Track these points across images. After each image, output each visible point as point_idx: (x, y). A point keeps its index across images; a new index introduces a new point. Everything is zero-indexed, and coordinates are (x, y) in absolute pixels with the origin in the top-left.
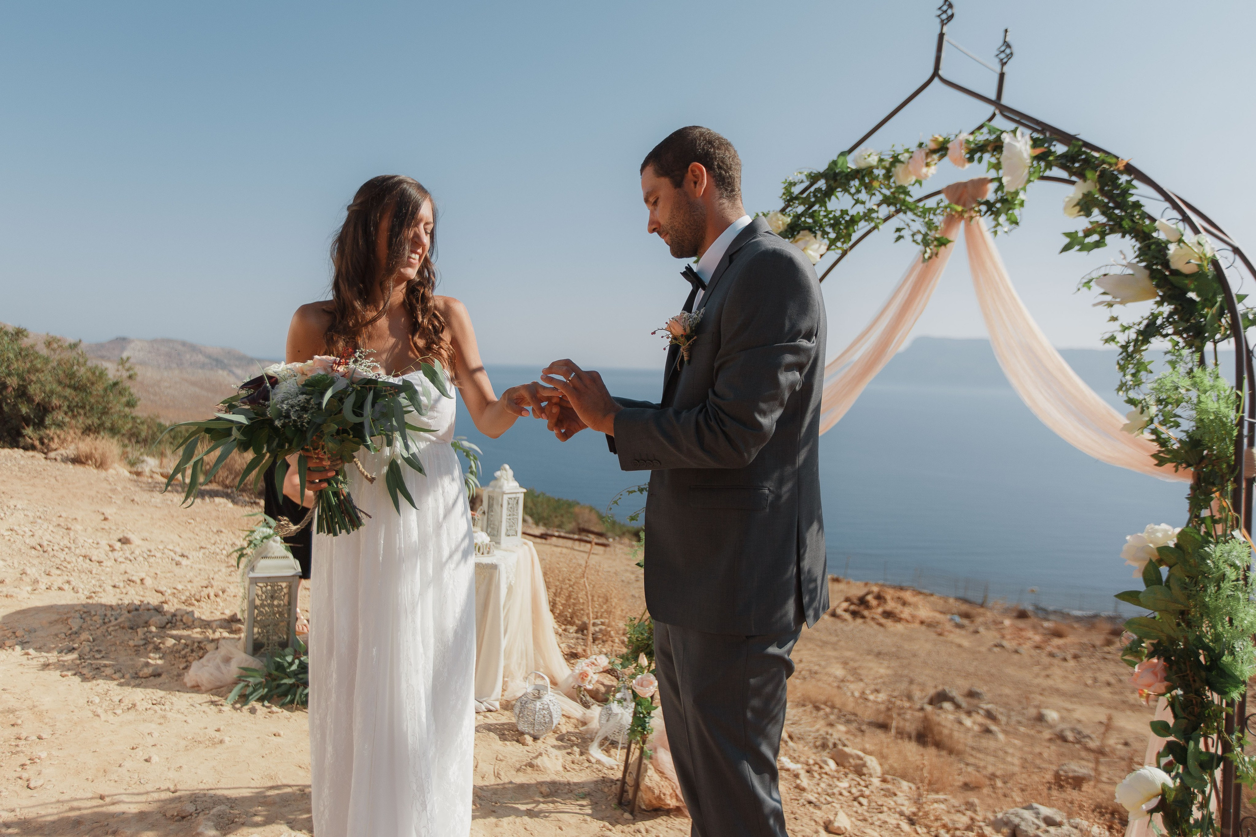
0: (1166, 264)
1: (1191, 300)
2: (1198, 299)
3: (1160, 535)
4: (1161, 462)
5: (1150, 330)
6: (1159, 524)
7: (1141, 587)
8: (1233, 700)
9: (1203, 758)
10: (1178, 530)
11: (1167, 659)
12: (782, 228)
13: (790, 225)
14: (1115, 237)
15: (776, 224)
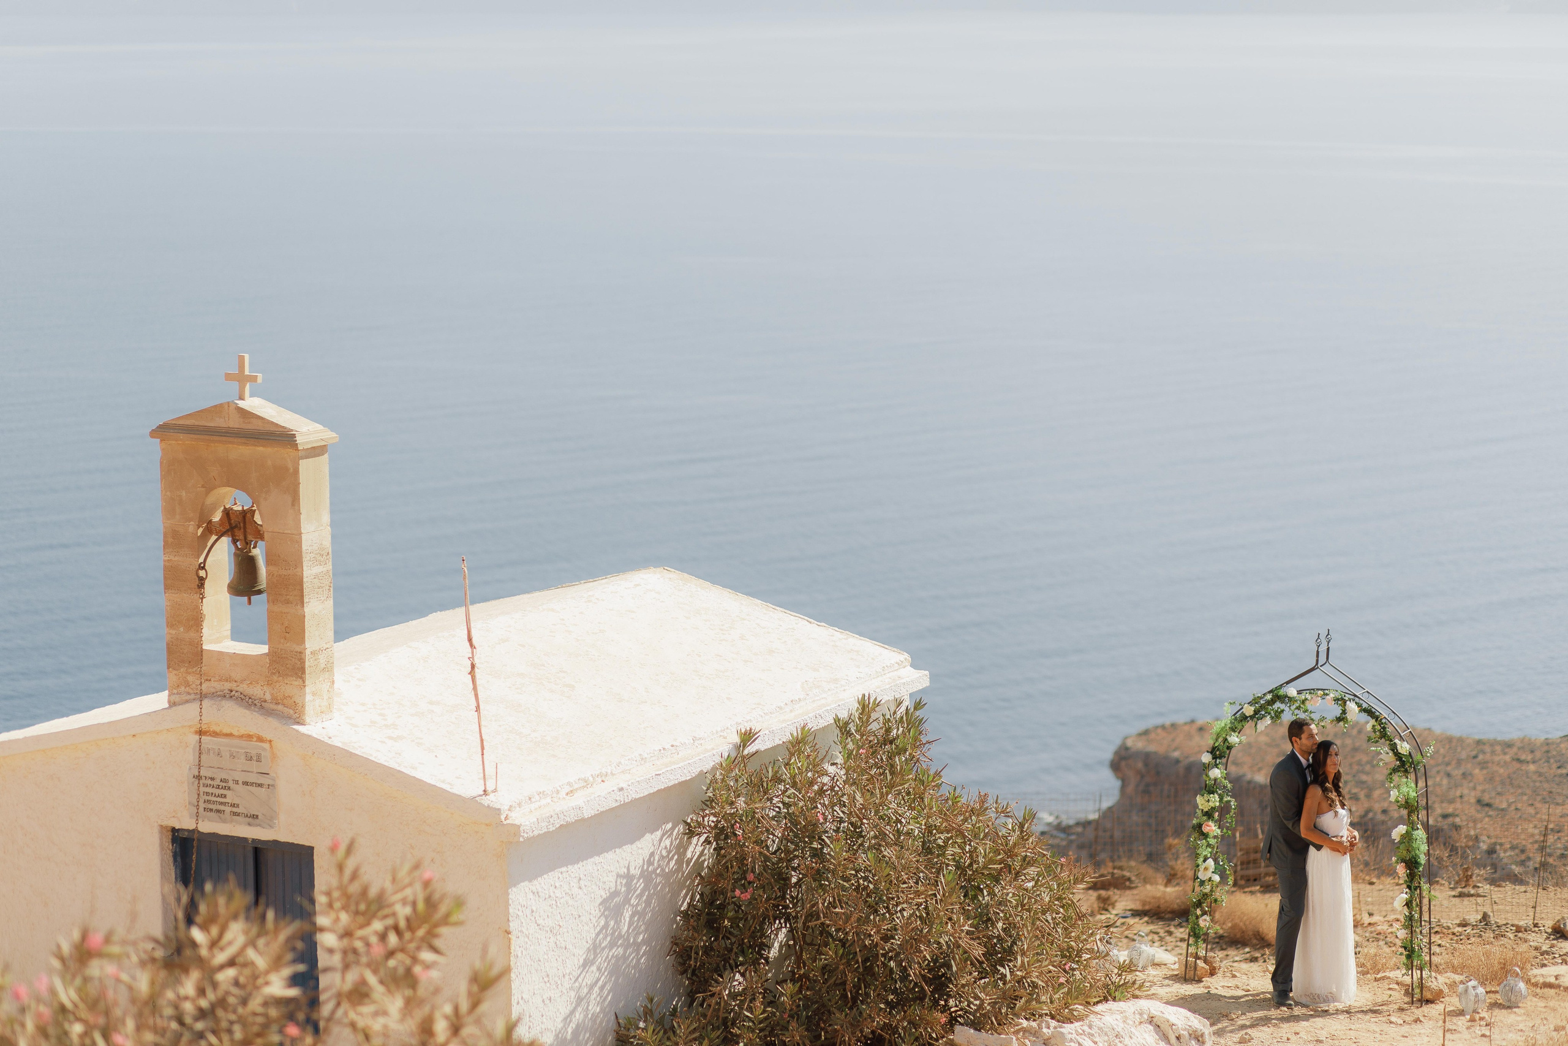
0: (1397, 751)
2: (1405, 760)
11: (1405, 863)
12: (1252, 713)
13: (1254, 711)
14: (1383, 740)
15: (1249, 710)
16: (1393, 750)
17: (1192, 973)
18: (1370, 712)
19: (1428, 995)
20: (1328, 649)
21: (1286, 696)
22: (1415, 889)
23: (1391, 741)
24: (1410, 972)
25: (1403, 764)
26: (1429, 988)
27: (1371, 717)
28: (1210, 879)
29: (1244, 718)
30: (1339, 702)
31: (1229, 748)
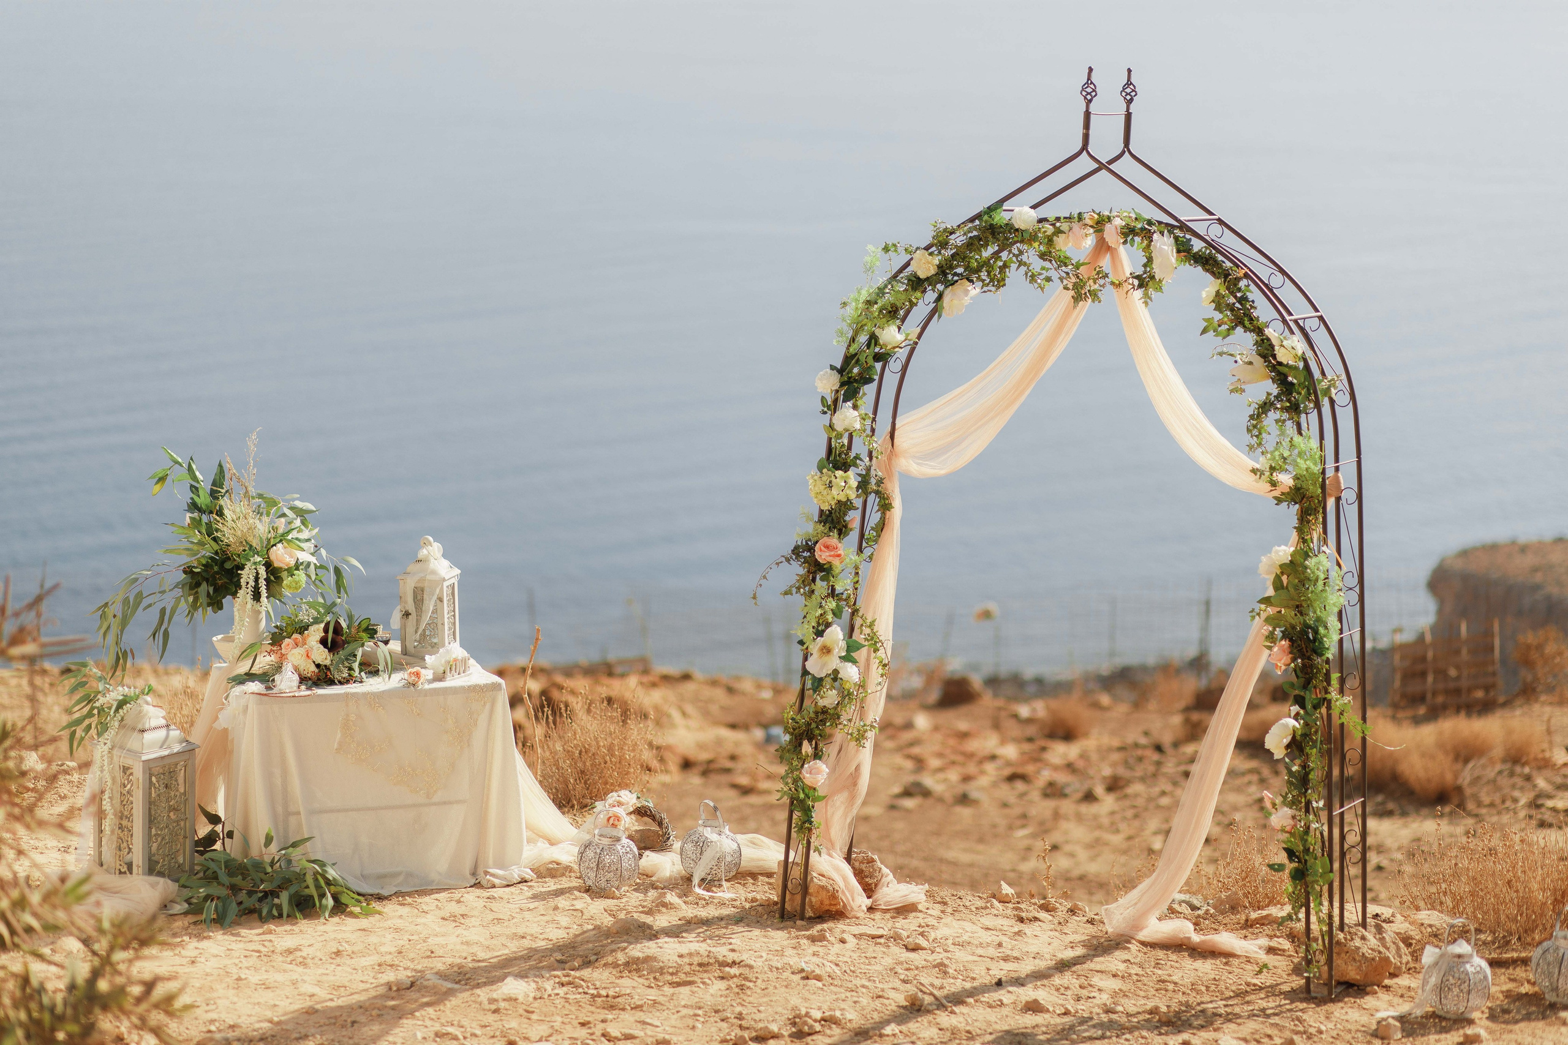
0: (1274, 356)
1: (1292, 384)
2: (1295, 381)
3: (1281, 553)
4: (1279, 501)
5: (1265, 407)
6: (1279, 546)
7: (1270, 592)
8: (1328, 658)
9: (1315, 702)
10: (1292, 549)
11: (1291, 640)
12: (932, 271)
13: (940, 267)
14: (1239, 330)
15: (925, 266)
16: (1264, 357)
17: (798, 898)
18: (1207, 262)
19: (1352, 973)
20: (1128, 117)
21: (1010, 227)
22: (1316, 707)
23: (1259, 331)
24: (1302, 915)
25: (1286, 387)
26: (1353, 955)
27: (1213, 274)
28: (835, 676)
29: (917, 283)
30: (1137, 239)
31: (882, 357)
